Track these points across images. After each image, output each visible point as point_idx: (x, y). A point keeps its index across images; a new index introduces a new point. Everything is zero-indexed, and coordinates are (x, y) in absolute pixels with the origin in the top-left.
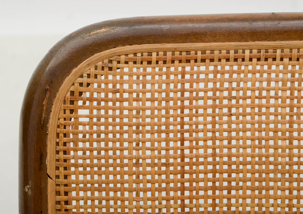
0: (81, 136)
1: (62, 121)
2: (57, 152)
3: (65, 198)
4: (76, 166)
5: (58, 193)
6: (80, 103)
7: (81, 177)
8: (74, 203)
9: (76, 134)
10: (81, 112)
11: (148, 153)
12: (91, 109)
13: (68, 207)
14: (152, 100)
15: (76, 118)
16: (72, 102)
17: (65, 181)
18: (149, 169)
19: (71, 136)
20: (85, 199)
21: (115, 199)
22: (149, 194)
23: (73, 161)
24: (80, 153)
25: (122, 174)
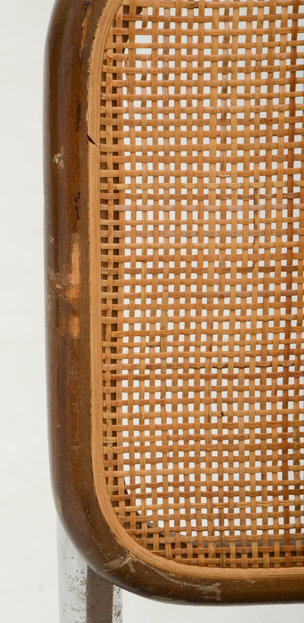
0: (138, 77)
1: (110, 53)
2: (103, 103)
3: (115, 173)
4: (131, 123)
5: (104, 166)
6: (138, 25)
7: (139, 142)
8: (128, 180)
9: (131, 74)
10: (139, 39)
11: (241, 103)
12: (155, 35)
13: (119, 186)
14: (249, 19)
15: (132, 49)
16: (126, 24)
17: (115, 148)
18: (241, 128)
19: (124, 77)
20: (145, 175)
21: (189, 175)
22: (240, 167)
23: (126, 117)
24: (137, 104)
25: (200, 136)
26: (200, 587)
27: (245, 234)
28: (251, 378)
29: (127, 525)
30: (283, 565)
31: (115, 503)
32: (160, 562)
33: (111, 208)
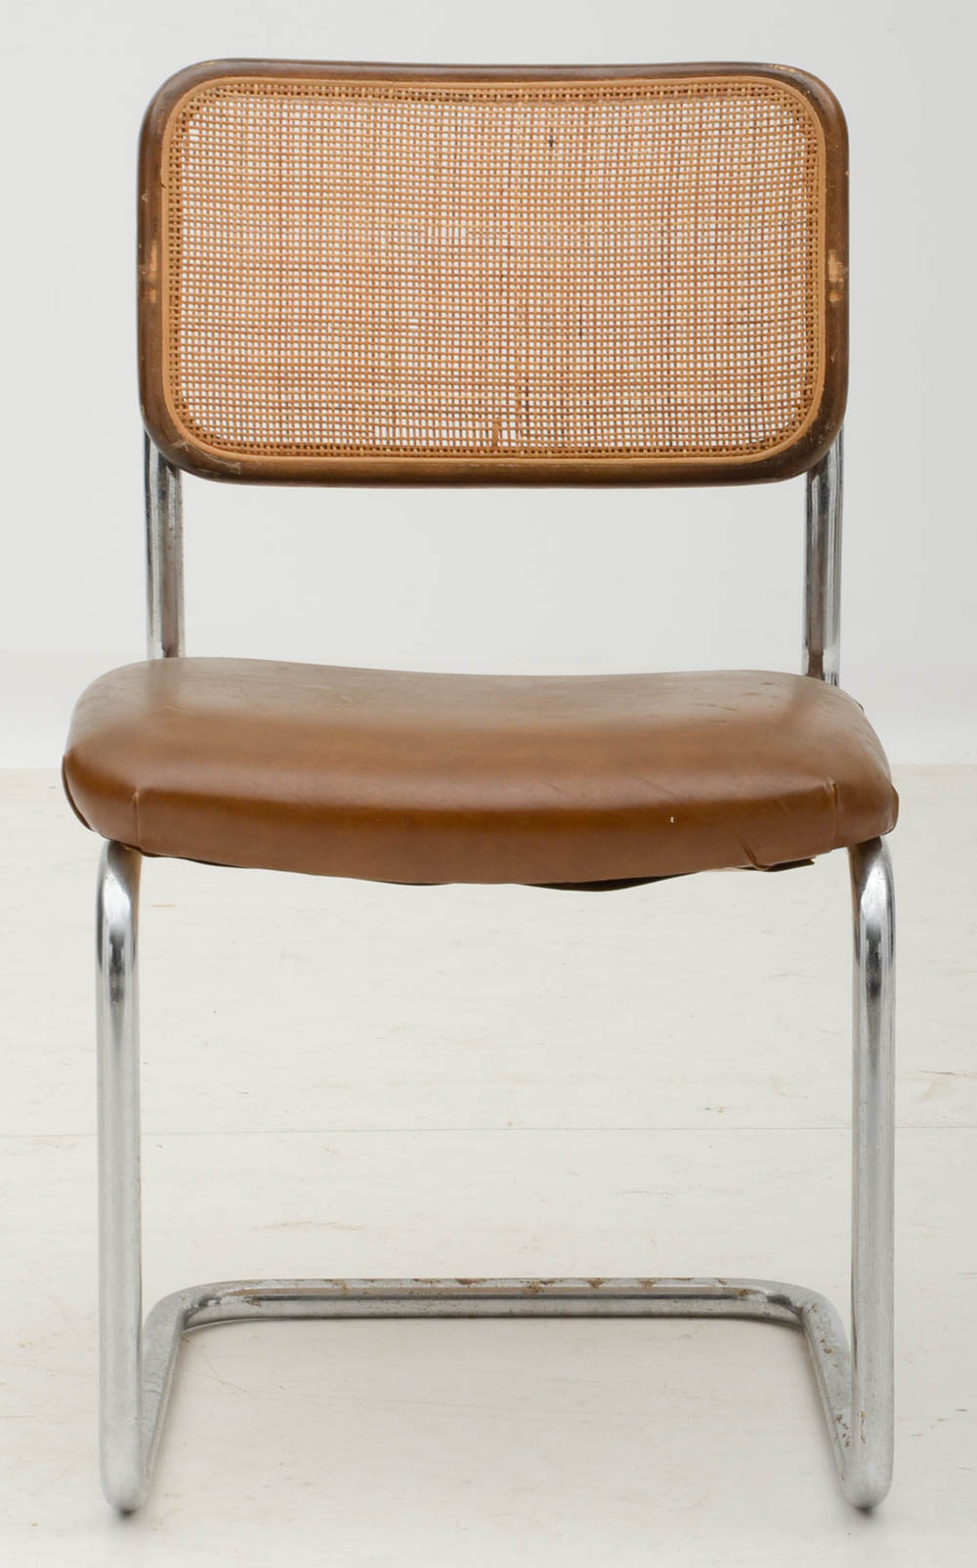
0: (191, 153)
1: (175, 138)
2: (171, 165)
3: (177, 206)
4: (187, 178)
5: (171, 201)
6: (191, 123)
7: (191, 189)
8: (185, 211)
9: (187, 150)
10: (191, 131)
11: (251, 171)
12: (201, 129)
13: (180, 214)
14: (254, 125)
15: (188, 136)
16: (184, 122)
17: (178, 192)
18: (251, 185)
19: (183, 152)
20: (195, 208)
21: (221, 210)
22: (251, 208)
23: (184, 174)
24: (191, 167)
25: (227, 188)
26: (228, 464)
27: (255, 248)
28: (259, 334)
29: (183, 421)
30: (279, 454)
31: (177, 407)
32: (204, 446)
33: (175, 226)
